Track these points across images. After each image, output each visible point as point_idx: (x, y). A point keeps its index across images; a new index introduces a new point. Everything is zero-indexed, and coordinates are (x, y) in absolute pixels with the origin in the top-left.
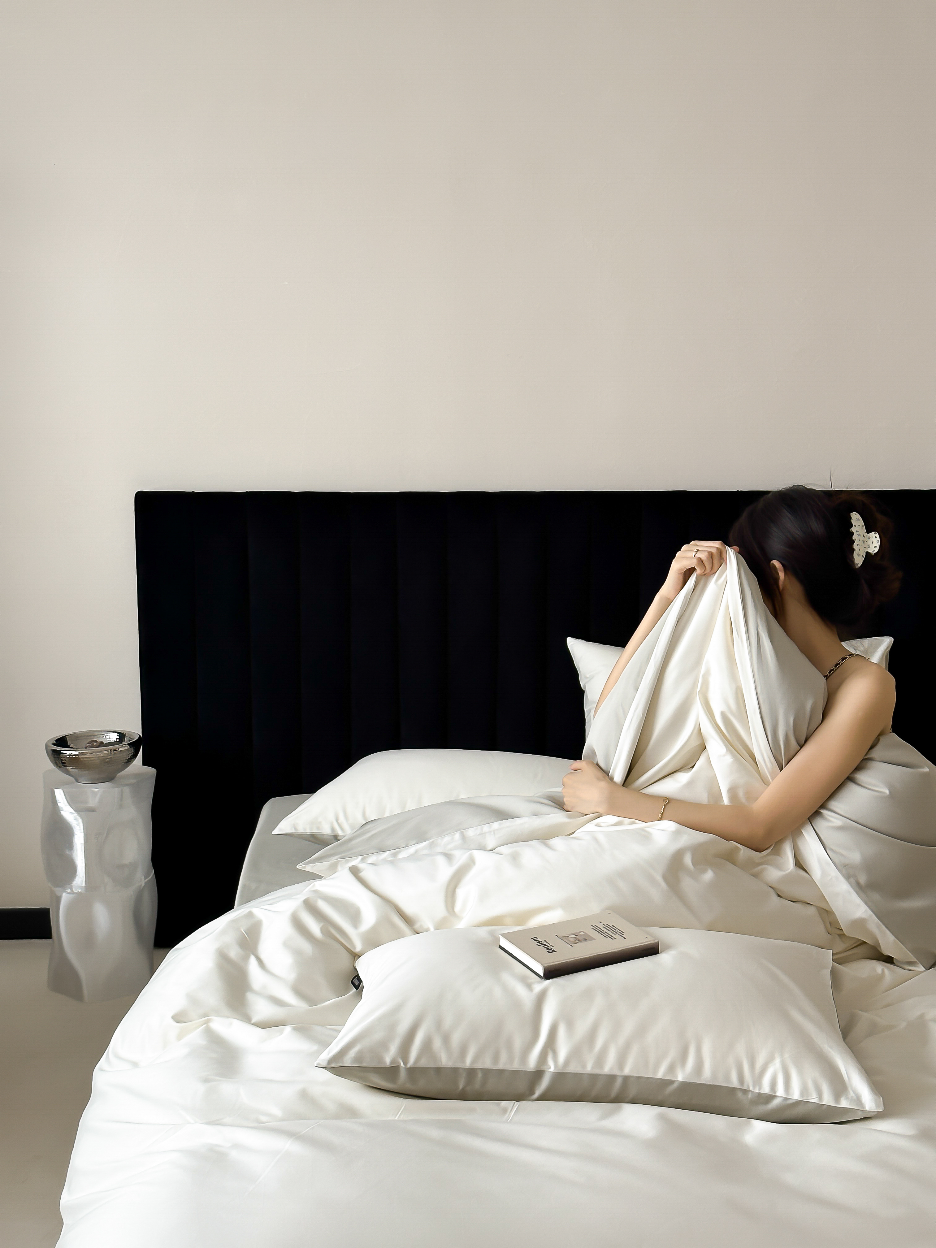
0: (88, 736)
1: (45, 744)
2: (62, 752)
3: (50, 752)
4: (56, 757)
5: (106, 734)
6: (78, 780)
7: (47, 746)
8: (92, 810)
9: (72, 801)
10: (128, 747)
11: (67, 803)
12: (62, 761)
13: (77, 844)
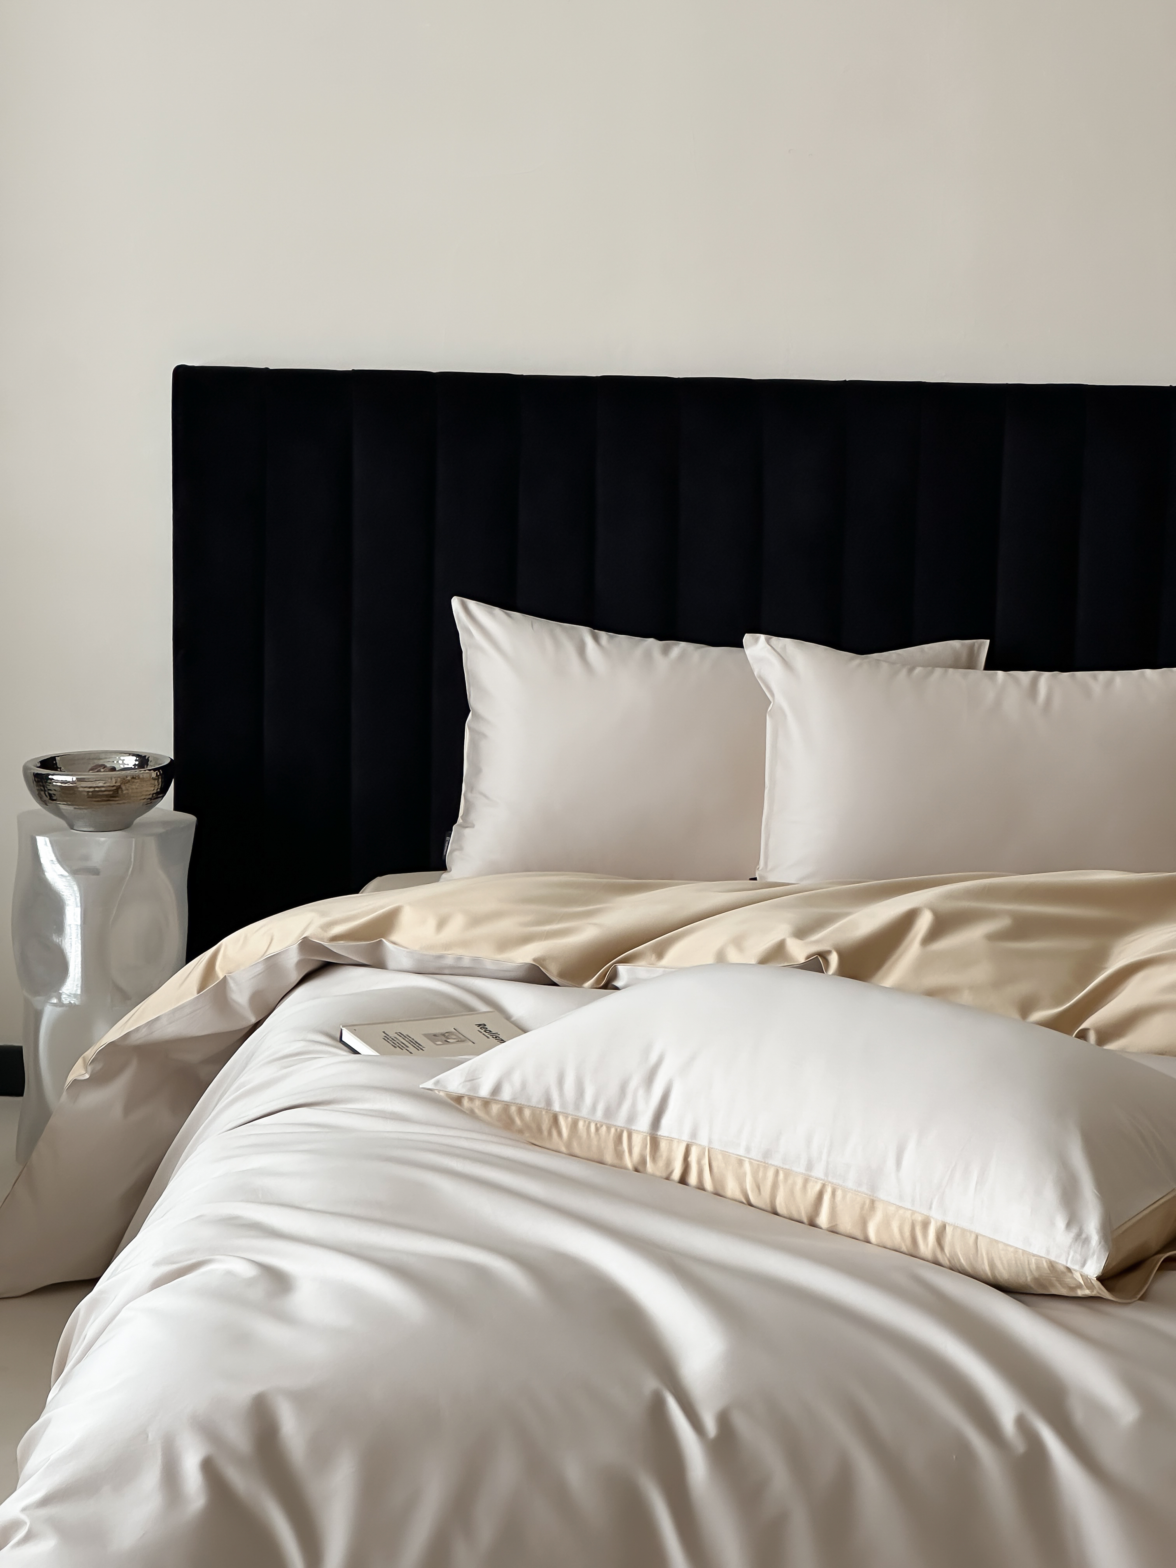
0: (89, 759)
1: (21, 763)
2: (49, 776)
3: (32, 778)
4: (40, 785)
5: (120, 757)
6: (73, 826)
7: (26, 769)
8: (95, 872)
9: (63, 858)
10: (154, 774)
11: (54, 859)
12: (50, 795)
13: (70, 925)
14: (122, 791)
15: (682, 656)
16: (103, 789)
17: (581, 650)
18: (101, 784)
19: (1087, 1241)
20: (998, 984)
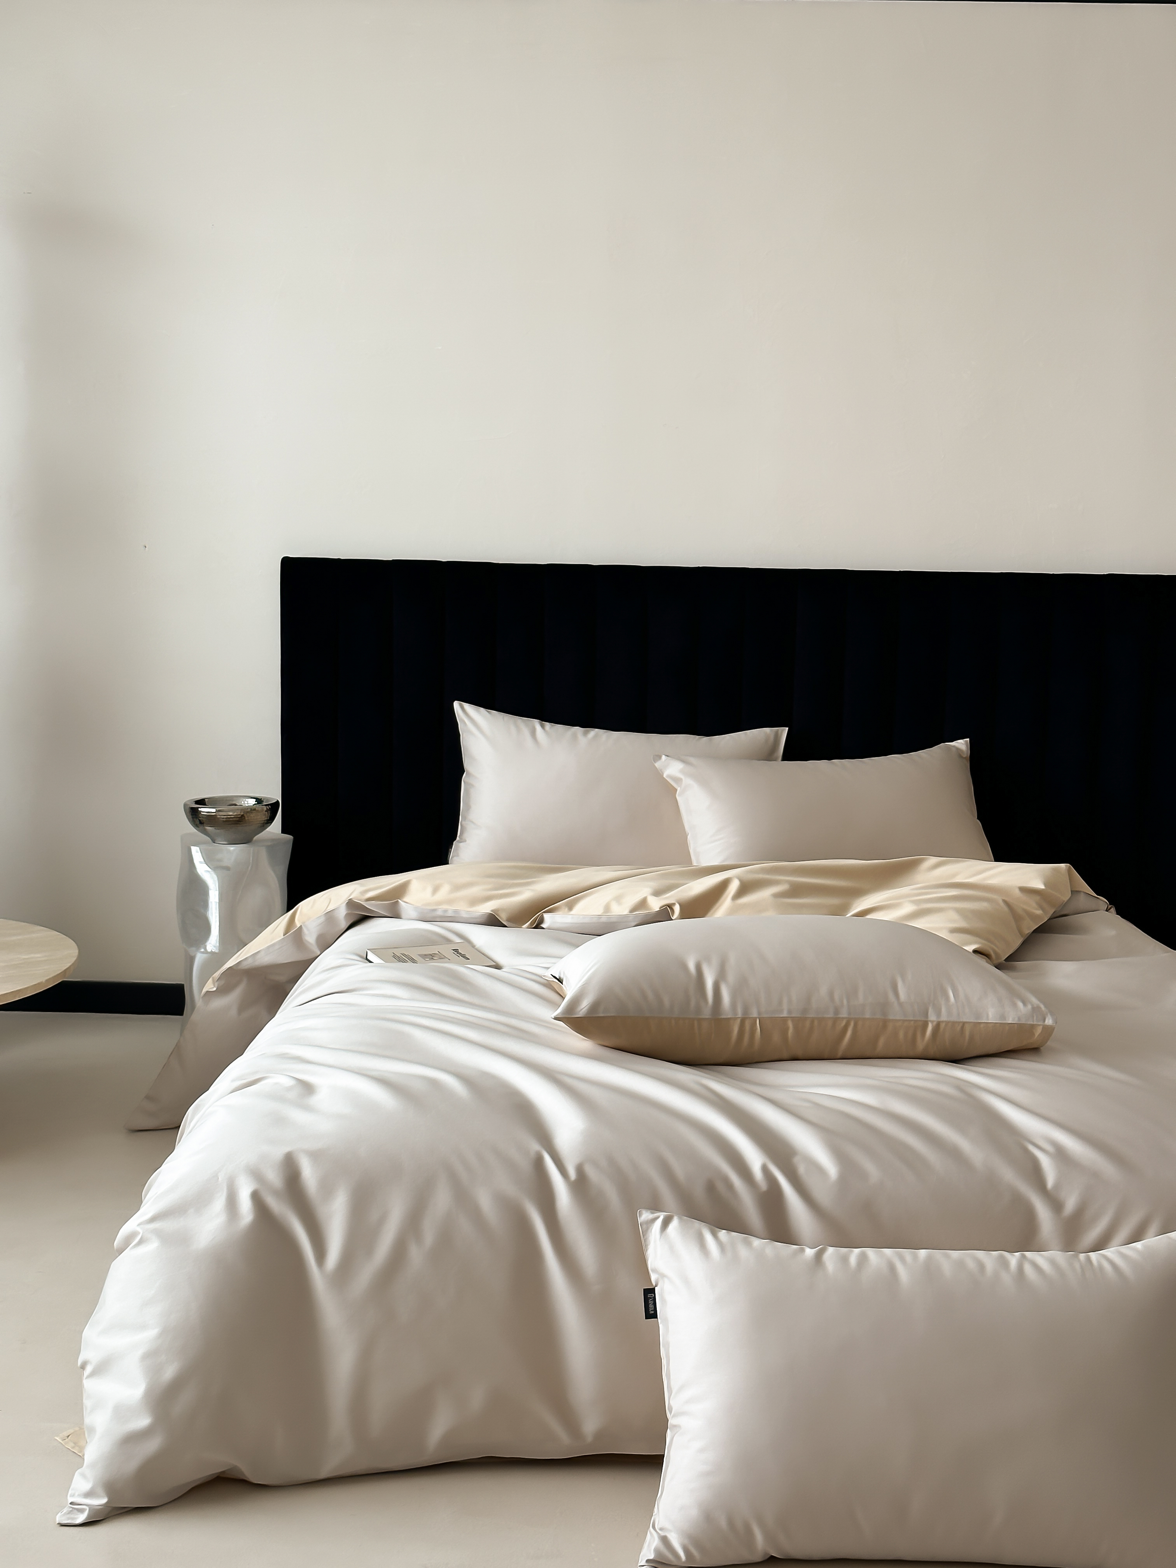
0: (226, 800)
1: (183, 803)
2: (200, 809)
3: (188, 810)
4: (193, 813)
5: (244, 800)
6: (215, 841)
7: (185, 805)
8: (227, 868)
9: (209, 859)
10: (265, 808)
11: (203, 861)
12: (200, 820)
13: (211, 902)
14: (245, 818)
15: (596, 736)
16: (233, 816)
17: (533, 733)
18: (231, 814)
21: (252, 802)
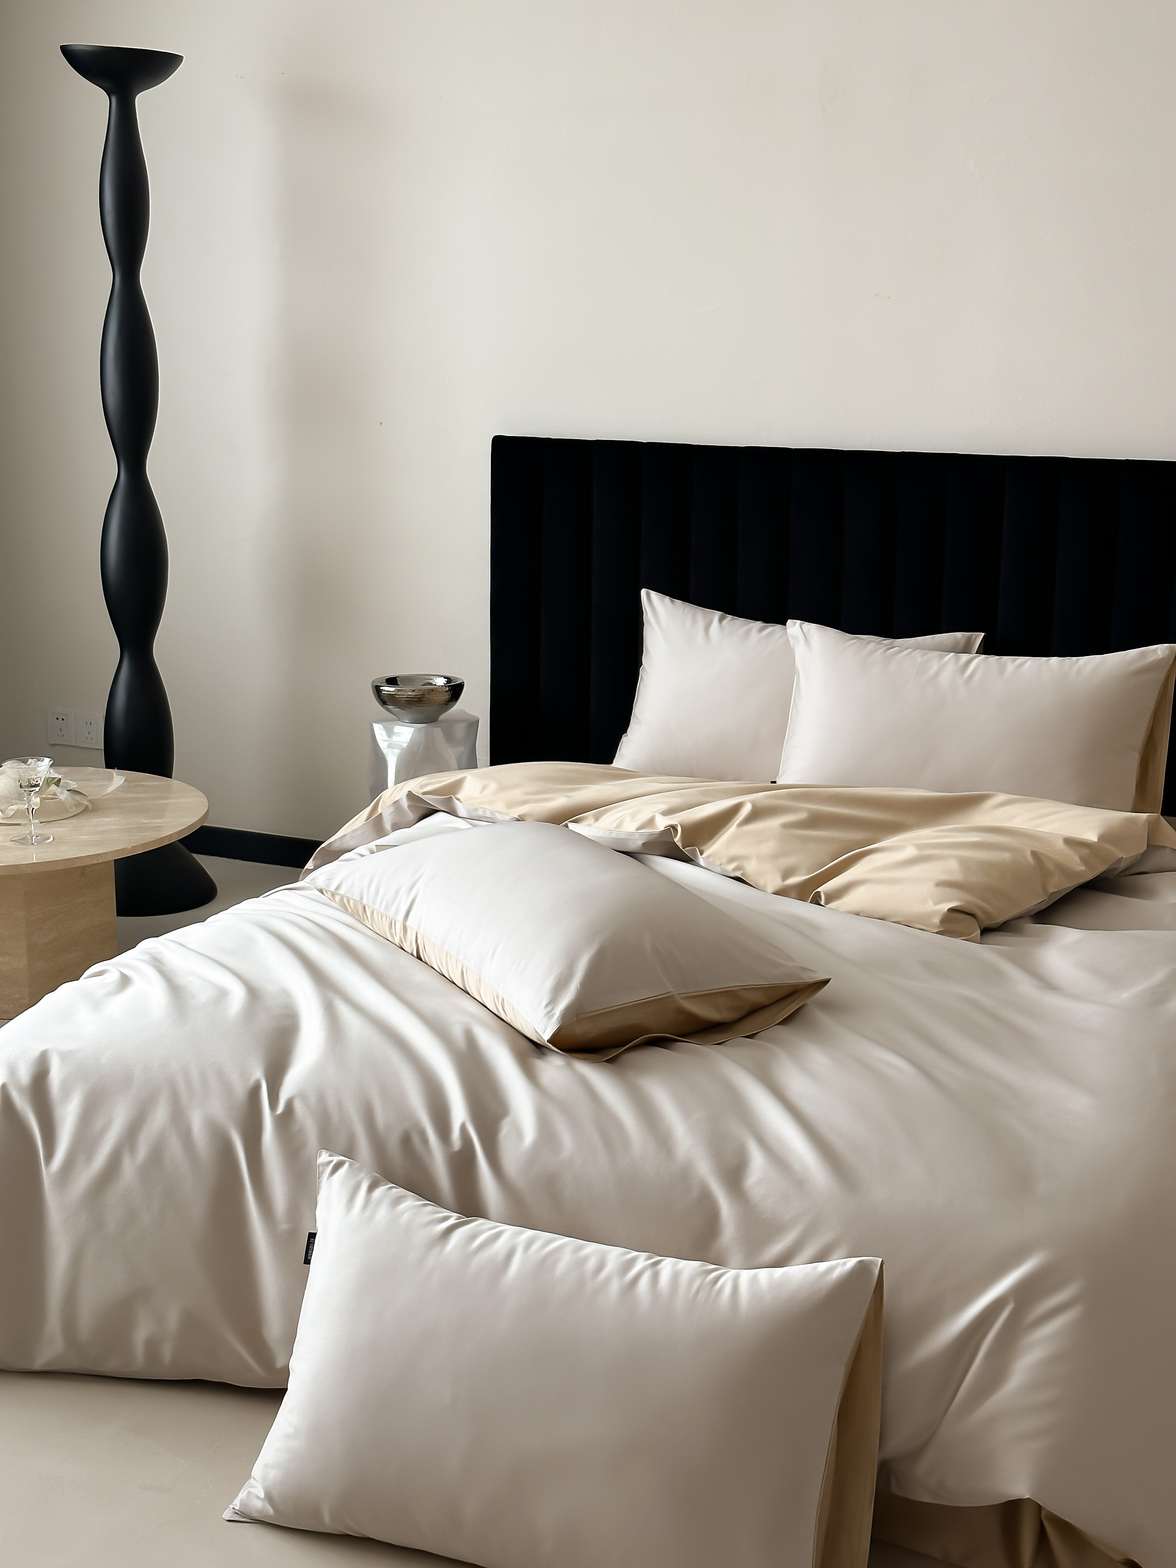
3: (374, 689)
4: (378, 692)
5: (435, 678)
6: (399, 719)
10: (447, 689)
12: (385, 699)
17: (709, 628)
19: (553, 1015)
20: (774, 857)
21: (441, 682)
